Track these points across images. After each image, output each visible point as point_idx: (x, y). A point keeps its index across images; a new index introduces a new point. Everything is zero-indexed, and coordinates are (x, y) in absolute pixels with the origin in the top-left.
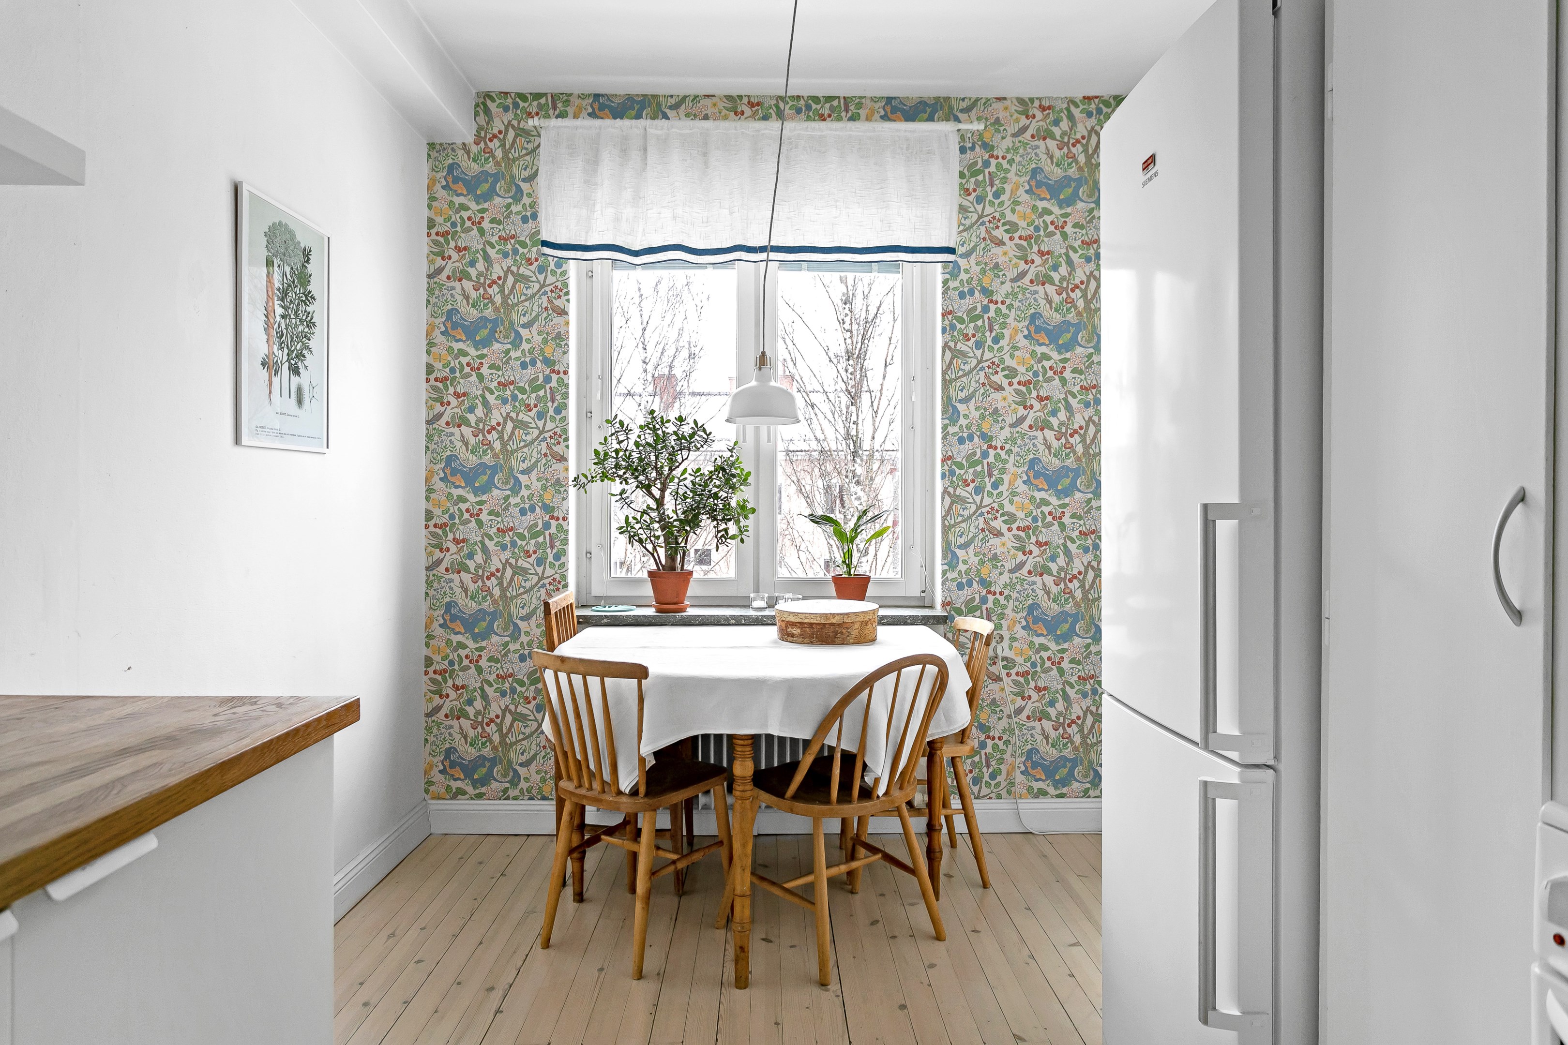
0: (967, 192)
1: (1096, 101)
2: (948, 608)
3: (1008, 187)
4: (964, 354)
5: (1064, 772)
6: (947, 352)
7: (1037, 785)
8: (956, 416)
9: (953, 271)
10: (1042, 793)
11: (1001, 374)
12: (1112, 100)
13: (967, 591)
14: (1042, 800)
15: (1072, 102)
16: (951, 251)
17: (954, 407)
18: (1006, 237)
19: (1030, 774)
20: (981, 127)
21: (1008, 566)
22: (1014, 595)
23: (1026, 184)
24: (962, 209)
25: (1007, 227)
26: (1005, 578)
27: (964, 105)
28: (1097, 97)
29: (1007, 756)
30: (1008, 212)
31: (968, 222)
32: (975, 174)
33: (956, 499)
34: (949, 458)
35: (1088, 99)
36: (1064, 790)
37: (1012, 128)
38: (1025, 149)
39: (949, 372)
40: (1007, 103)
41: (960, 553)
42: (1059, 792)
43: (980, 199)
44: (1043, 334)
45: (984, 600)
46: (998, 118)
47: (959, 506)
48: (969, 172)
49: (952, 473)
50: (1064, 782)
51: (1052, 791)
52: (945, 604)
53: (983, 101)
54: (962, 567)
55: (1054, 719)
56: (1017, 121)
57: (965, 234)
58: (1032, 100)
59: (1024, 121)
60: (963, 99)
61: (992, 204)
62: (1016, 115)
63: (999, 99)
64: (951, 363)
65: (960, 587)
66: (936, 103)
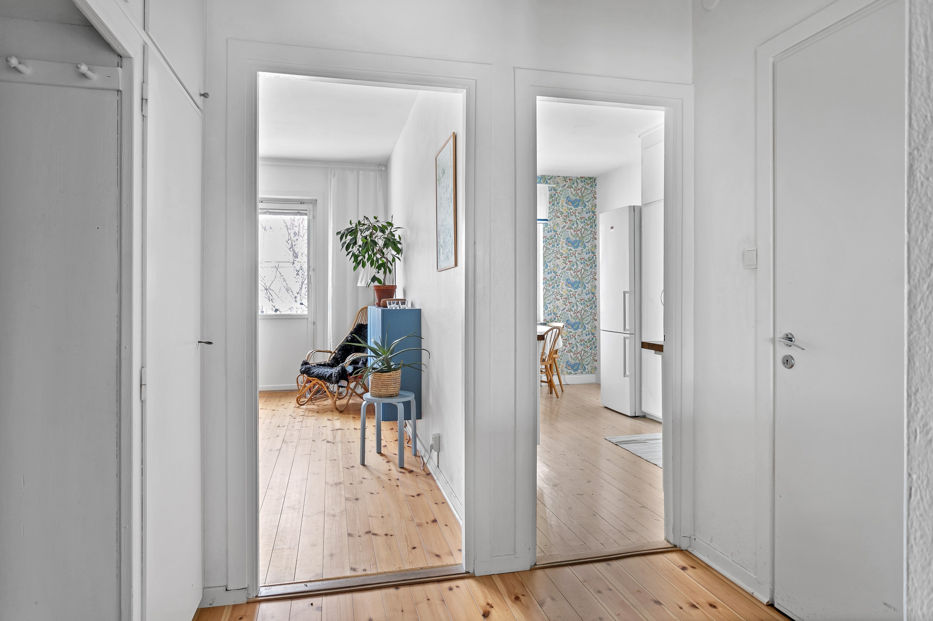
0: (550, 203)
1: (584, 178)
2: (545, 321)
3: (561, 202)
4: (549, 249)
5: (576, 367)
6: (545, 248)
7: (569, 371)
8: (547, 266)
9: (546, 225)
10: (570, 373)
11: (559, 254)
12: (588, 178)
13: (550, 316)
14: (570, 375)
15: (577, 178)
16: (547, 220)
17: (547, 264)
18: (560, 216)
19: (567, 368)
20: (555, 186)
21: (561, 309)
22: (563, 317)
23: (565, 201)
24: (549, 208)
25: (560, 213)
26: (560, 312)
27: (549, 178)
28: (584, 177)
29: (561, 363)
30: (561, 209)
31: (550, 211)
32: (552, 197)
33: (547, 290)
34: (545, 278)
35: (582, 177)
36: (576, 372)
37: (562, 185)
38: (565, 191)
39: (545, 254)
40: (560, 178)
41: (548, 305)
42: (575, 373)
43: (553, 205)
44: (570, 243)
45: (555, 319)
46: (558, 182)
47: (548, 292)
48: (551, 197)
49: (546, 282)
50: (576, 370)
51: (573, 372)
52: (544, 320)
53: (554, 177)
54: (549, 309)
55: (573, 352)
56: (563, 183)
57: (549, 214)
58: (567, 177)
59: (565, 183)
60: (549, 176)
61: (556, 206)
62: (563, 181)
63: (558, 176)
64: (546, 251)
65: (548, 315)
66: (541, 177)
